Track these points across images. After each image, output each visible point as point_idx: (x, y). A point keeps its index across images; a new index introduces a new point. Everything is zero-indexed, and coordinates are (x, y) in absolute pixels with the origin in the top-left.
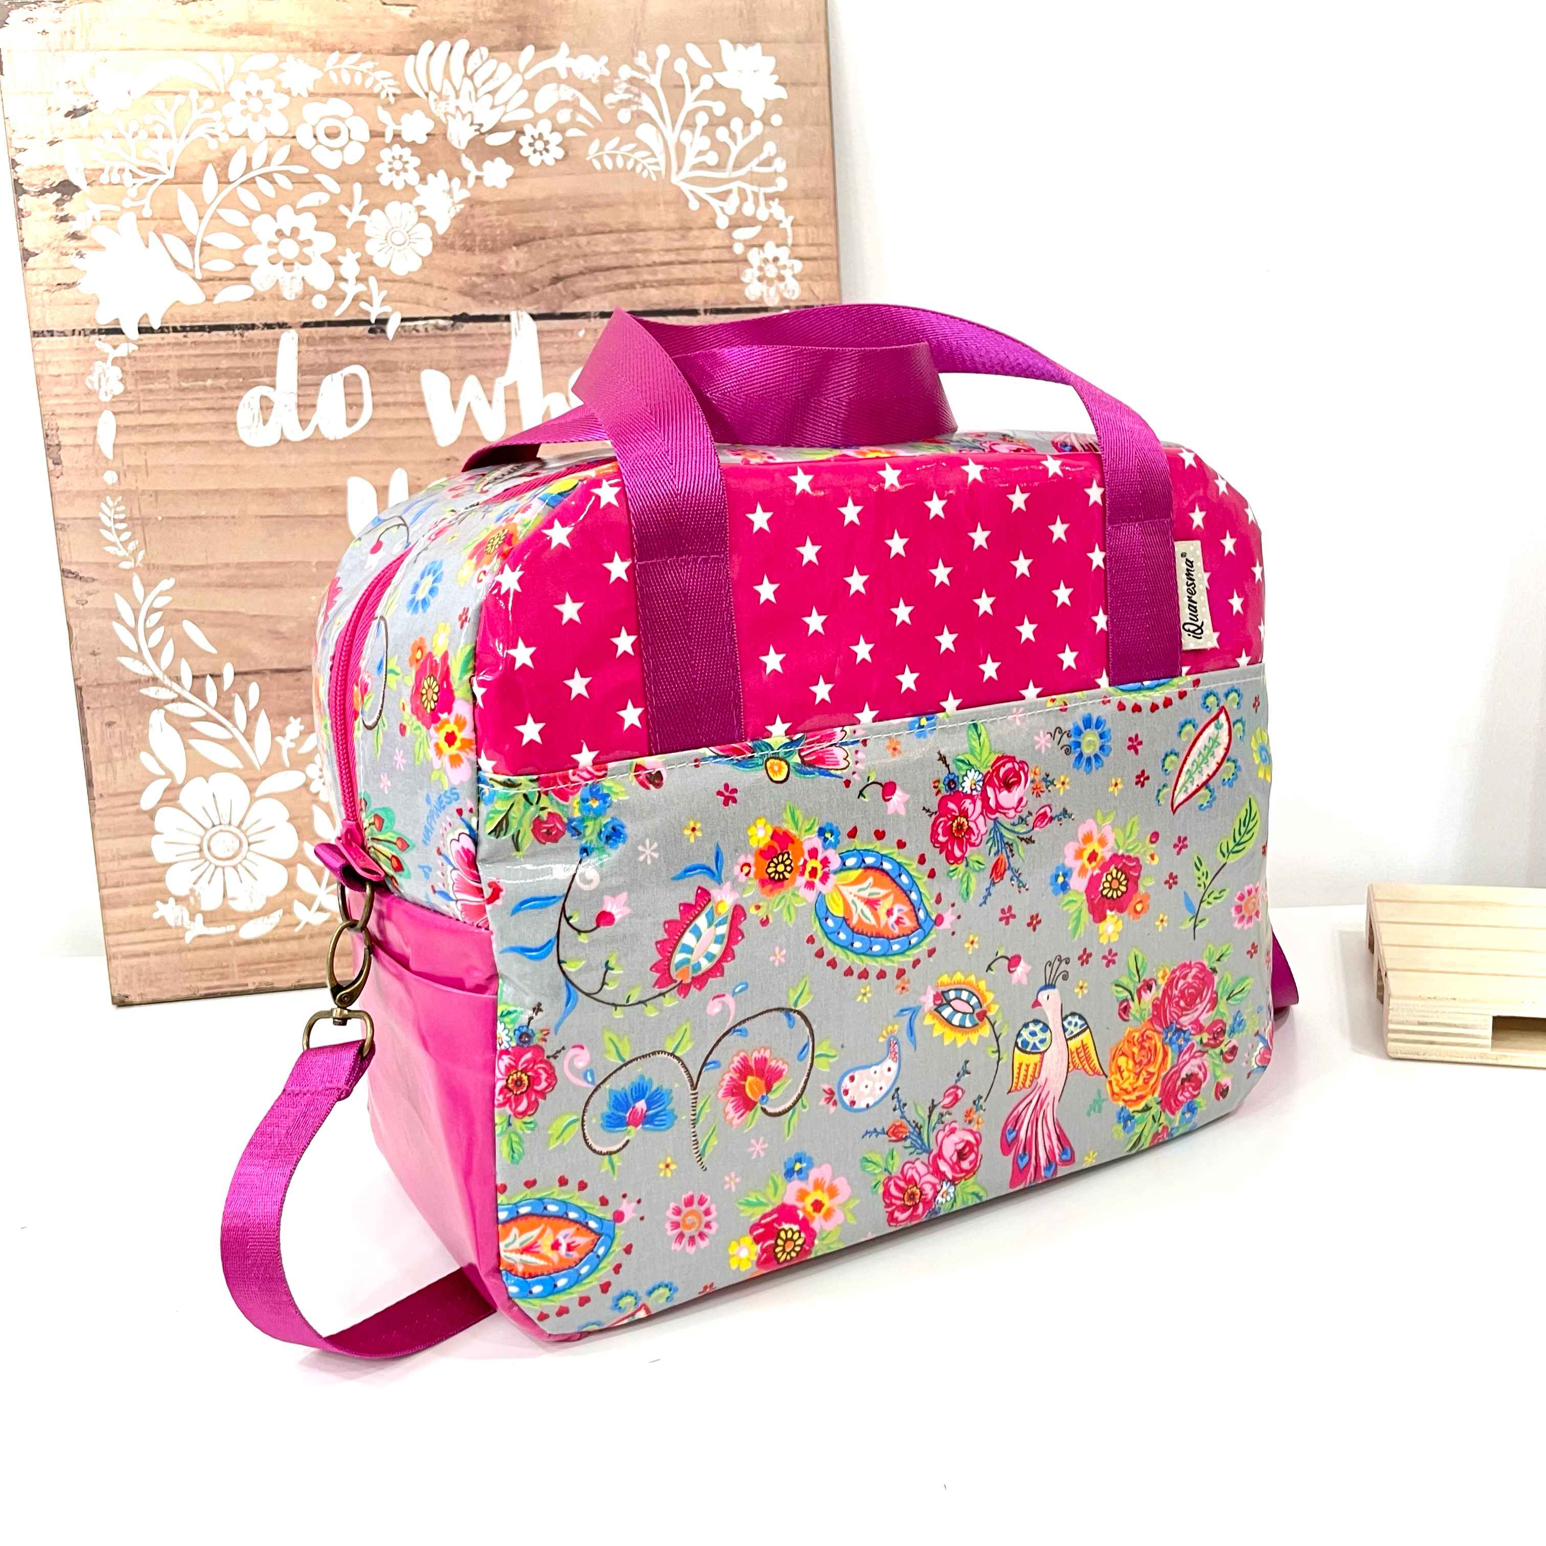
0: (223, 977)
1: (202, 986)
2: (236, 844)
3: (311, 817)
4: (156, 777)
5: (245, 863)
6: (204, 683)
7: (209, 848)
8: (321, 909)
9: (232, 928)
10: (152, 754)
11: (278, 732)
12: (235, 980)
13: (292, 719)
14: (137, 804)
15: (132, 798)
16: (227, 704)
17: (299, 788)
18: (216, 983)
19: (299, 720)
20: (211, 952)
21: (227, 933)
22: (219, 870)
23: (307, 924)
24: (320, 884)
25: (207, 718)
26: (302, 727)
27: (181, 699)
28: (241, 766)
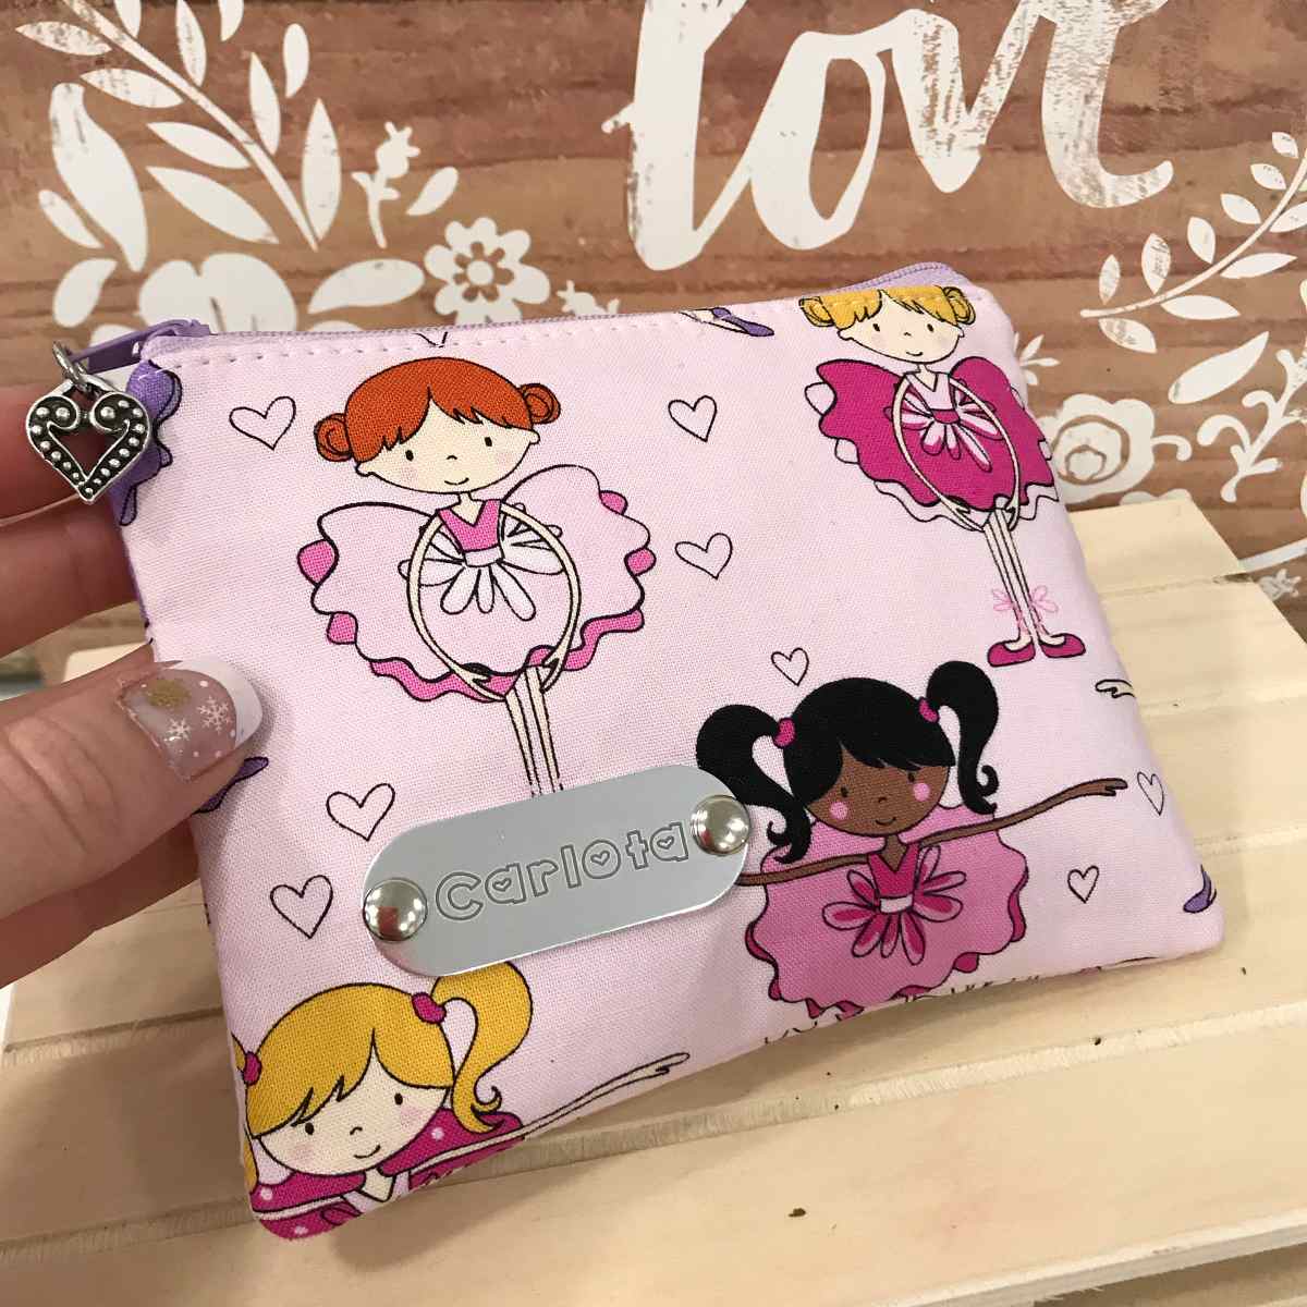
4: (79, 254)
6: (172, 17)
10: (68, 197)
11: (358, 159)
13: (390, 127)
14: (48, 312)
15: (31, 300)
16: (234, 78)
17: (408, 301)
19: (408, 131)
25: (186, 113)
26: (415, 152)
27: (117, 59)
28: (274, 240)
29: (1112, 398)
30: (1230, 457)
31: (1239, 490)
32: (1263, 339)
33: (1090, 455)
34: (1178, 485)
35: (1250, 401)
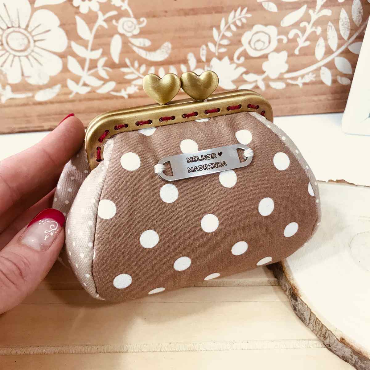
0: (28, 122)
1: (16, 127)
2: (26, 41)
3: (75, 24)
5: (33, 54)
7: (7, 43)
8: (85, 85)
9: (30, 94)
12: (36, 124)
18: (24, 125)
20: (19, 109)
21: (28, 98)
22: (17, 59)
23: (77, 93)
24: (83, 68)
29: (266, 25)
30: (296, 41)
31: (300, 51)
32: (305, 6)
33: (260, 42)
34: (284, 50)
35: (302, 25)
